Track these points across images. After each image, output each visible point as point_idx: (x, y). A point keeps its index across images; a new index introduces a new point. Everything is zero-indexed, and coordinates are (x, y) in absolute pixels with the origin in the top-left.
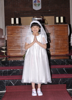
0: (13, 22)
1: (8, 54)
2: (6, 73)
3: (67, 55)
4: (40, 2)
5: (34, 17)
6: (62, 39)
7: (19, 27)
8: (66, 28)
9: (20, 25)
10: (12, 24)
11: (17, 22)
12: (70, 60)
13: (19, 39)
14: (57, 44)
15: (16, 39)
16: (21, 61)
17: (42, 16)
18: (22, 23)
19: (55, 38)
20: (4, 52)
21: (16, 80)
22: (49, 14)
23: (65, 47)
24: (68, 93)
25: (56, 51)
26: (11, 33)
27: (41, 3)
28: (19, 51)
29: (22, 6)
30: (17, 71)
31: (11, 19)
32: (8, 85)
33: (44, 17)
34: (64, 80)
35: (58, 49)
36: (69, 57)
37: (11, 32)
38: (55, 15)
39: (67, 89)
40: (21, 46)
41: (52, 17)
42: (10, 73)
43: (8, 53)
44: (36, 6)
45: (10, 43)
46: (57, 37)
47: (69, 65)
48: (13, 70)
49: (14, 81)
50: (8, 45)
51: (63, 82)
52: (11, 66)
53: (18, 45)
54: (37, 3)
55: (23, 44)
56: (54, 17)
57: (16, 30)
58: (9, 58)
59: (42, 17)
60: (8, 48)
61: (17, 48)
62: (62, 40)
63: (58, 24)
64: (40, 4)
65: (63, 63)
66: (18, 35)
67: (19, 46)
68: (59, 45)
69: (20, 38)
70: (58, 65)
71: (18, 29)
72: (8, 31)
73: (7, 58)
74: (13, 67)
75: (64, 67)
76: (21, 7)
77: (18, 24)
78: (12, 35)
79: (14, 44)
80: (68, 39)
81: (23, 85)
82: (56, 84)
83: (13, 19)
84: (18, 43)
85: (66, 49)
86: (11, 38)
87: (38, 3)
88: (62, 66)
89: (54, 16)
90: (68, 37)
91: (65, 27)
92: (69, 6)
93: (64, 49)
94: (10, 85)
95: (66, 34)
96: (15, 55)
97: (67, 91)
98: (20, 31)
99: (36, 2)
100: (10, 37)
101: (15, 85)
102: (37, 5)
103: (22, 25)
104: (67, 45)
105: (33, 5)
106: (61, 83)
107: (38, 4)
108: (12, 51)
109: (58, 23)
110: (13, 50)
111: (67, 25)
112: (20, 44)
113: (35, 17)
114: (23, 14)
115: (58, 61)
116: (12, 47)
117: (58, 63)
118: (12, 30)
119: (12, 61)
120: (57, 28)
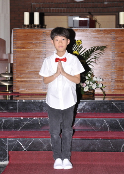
0: (27, 21)
1: (14, 88)
7: (40, 32)
9: (42, 27)
10: (25, 26)
11: (37, 21)
13: (39, 58)
14: (120, 70)
15: (34, 58)
16: (42, 102)
18: (45, 23)
19: (116, 58)
20: (7, 84)
21: (31, 138)
22: (105, 11)
25: (118, 86)
26: (23, 44)
28: (38, 82)
30: (32, 121)
32: (14, 150)
35: (120, 81)
37: (23, 42)
41: (111, 16)
42: (17, 125)
43: (15, 86)
45: (21, 64)
46: (120, 56)
48: (25, 120)
49: (26, 141)
50: (15, 70)
52: (20, 111)
57: (34, 37)
59: (88, 16)
60: (15, 76)
61: (34, 76)
63: (122, 28)
66: (36, 48)
69: (41, 56)
70: (121, 112)
71: (38, 37)
72: (16, 40)
73: (12, 97)
77: (38, 26)
78: (24, 48)
79: (28, 68)
81: (46, 150)
82: (114, 151)
83: (27, 15)
86: (22, 55)
89: (116, 15)
94: (18, 150)
98: (42, 39)
100: (21, 52)
103: (47, 27)
108: (23, 83)
110: (25, 81)
114: (50, 10)
115: (120, 104)
116: (25, 74)
117: (120, 109)
118: (26, 38)
119: (24, 101)
120: (121, 35)
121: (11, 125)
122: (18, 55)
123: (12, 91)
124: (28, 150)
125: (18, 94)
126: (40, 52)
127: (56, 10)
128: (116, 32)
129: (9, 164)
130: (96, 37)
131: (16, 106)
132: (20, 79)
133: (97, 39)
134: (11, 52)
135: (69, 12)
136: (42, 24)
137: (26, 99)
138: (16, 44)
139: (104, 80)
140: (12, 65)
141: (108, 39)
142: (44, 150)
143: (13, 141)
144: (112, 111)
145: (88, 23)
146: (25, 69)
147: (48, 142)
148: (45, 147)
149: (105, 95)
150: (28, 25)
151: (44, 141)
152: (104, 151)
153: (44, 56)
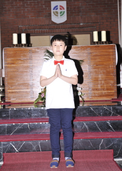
0: (15, 42)
3: (113, 101)
4: (64, 9)
6: (105, 71)
7: (27, 50)
8: (111, 50)
9: (28, 46)
10: (14, 45)
11: (24, 41)
12: (120, 108)
13: (27, 72)
14: (96, 80)
15: (22, 72)
16: (30, 110)
18: (31, 43)
19: (92, 70)
21: (22, 141)
22: (80, 31)
23: (110, 86)
25: (94, 93)
26: (13, 60)
27: (65, 10)
28: (27, 92)
29: (31, 16)
30: (23, 126)
31: (12, 35)
32: (8, 152)
34: (108, 141)
35: (96, 89)
39: (114, 158)
40: (31, 84)
41: (86, 35)
42: (10, 130)
43: (7, 97)
44: (57, 16)
45: (11, 78)
46: (95, 68)
47: (116, 115)
49: (18, 144)
50: (6, 83)
51: (107, 146)
52: (11, 118)
53: (26, 82)
54: (59, 11)
55: (33, 80)
57: (22, 55)
58: (9, 107)
60: (6, 88)
61: (23, 87)
62: (104, 73)
63: (96, 45)
64: (64, 12)
65: (106, 114)
66: (24, 64)
67: (27, 85)
68: (99, 82)
69: (28, 70)
70: (98, 116)
71: (26, 54)
72: (7, 58)
73: (4, 106)
75: (109, 119)
76: (30, 18)
77: (25, 45)
78: (13, 64)
79: (17, 80)
80: (115, 71)
82: (94, 149)
83: (15, 36)
84: (25, 78)
86: (12, 70)
87: (61, 11)
88: (105, 118)
89: (90, 34)
90: (115, 67)
91: (109, 49)
93: (107, 89)
94: (11, 152)
95: (112, 62)
96: (20, 101)
97: (115, 162)
98: (28, 56)
99: (57, 9)
100: (11, 67)
102: (59, 15)
103: (32, 45)
104: (113, 82)
105: (52, 14)
106: (103, 148)
107: (61, 13)
108: (14, 94)
109: (97, 43)
110: (15, 92)
111: (112, 46)
112: (28, 80)
114: (35, 31)
115: (97, 108)
116: (15, 86)
117: (97, 113)
118: (15, 55)
119: (15, 109)
120: (95, 51)
121: (4, 131)
122: (9, 70)
123: (5, 101)
124: (20, 152)
125: (10, 104)
126: (28, 67)
127: (39, 31)
128: (91, 48)
129: (3, 165)
130: (74, 53)
131: (8, 114)
132: (11, 91)
133: (75, 54)
134: (2, 68)
135: (51, 33)
136: (28, 43)
137: (17, 107)
139: (83, 88)
140: (3, 79)
141: (85, 55)
142: (34, 151)
143: (7, 144)
144: (90, 115)
146: (15, 81)
147: (37, 143)
148: (35, 148)
149: (84, 101)
150: (17, 45)
151: (33, 143)
152: (85, 149)
153: (31, 70)
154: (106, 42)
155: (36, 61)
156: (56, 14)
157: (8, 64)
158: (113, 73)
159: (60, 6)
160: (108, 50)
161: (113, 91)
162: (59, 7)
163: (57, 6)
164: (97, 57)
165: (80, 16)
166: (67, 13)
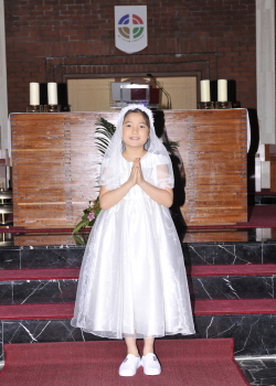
0: (35, 100)
1: (15, 220)
2: (8, 295)
3: (239, 228)
4: (141, 22)
5: (118, 80)
6: (223, 165)
7: (58, 118)
8: (238, 122)
9: (62, 110)
10: (32, 107)
11: (53, 99)
12: (252, 247)
13: (59, 164)
14: (204, 183)
15: (49, 165)
16: (64, 250)
17: (149, 76)
18: (70, 102)
19: (196, 163)
20: (2, 212)
21: (44, 319)
22: (175, 70)
23: (234, 196)
24: (241, 372)
25: (200, 211)
26: (30, 140)
27: (145, 25)
28: (59, 208)
29: (72, 38)
32: (14, 342)
33: (158, 80)
34: (224, 320)
35: (205, 203)
36: (246, 233)
37: (28, 136)
38: (199, 74)
39: (236, 355)
40: (67, 190)
41: (189, 78)
43: (17, 217)
44: (128, 37)
45: (26, 178)
46: (204, 159)
47: (244, 263)
48: (34, 284)
49: (35, 325)
50: (15, 188)
51: (221, 331)
52: (24, 267)
53: (56, 186)
54: (131, 26)
55: (72, 182)
56: (194, 79)
57: (48, 128)
58: (22, 238)
59: (149, 79)
60: (16, 198)
61: (50, 198)
62: (221, 168)
63: (206, 109)
64: (142, 29)
65: (224, 259)
66: (53, 147)
67: (58, 192)
68: (212, 188)
69: (62, 161)
70: (205, 264)
71: (56, 127)
72: (19, 133)
74: (34, 273)
75: (227, 274)
76: (69, 40)
77: (55, 107)
78: (30, 147)
79: (39, 183)
80: (245, 165)
81: (72, 340)
82: (194, 338)
83: (34, 88)
84: (56, 178)
85: (237, 204)
86: (27, 160)
87: (136, 26)
88: (220, 269)
89: (196, 76)
90: (245, 156)
91: (234, 118)
92: (254, 38)
93: (228, 203)
94: (21, 342)
95: (239, 147)
96: (44, 226)
97: (237, 363)
98: (62, 131)
99: (127, 22)
100: (25, 155)
101: (40, 341)
102: (131, 35)
104: (239, 188)
105: (117, 33)
106: (213, 334)
107: (135, 30)
108: (31, 211)
109: (208, 104)
110: (35, 207)
111: (240, 111)
112: (61, 183)
113: (123, 80)
115: (204, 248)
116: (34, 193)
117: (204, 258)
118: (34, 128)
119: (32, 248)
120: (204, 122)
122: (22, 160)
123: (12, 224)
125: (23, 232)
126: (60, 155)
127: (89, 68)
128: (196, 115)
129: (5, 367)
131: (17, 257)
132: (25, 204)
135: (114, 72)
136: (63, 103)
137: (36, 243)
138: (16, 141)
141: (182, 130)
142: (69, 340)
143: (12, 325)
145: (148, 93)
146: (34, 185)
148: (71, 334)
150: (37, 106)
153: (68, 161)
154: (226, 104)
155: (79, 143)
156: (125, 32)
157: (19, 147)
158: (240, 168)
159: (134, 16)
160: (231, 121)
161: (240, 208)
162: (131, 18)
163: (127, 16)
164: (208, 136)
165: (175, 39)
166: (149, 31)
